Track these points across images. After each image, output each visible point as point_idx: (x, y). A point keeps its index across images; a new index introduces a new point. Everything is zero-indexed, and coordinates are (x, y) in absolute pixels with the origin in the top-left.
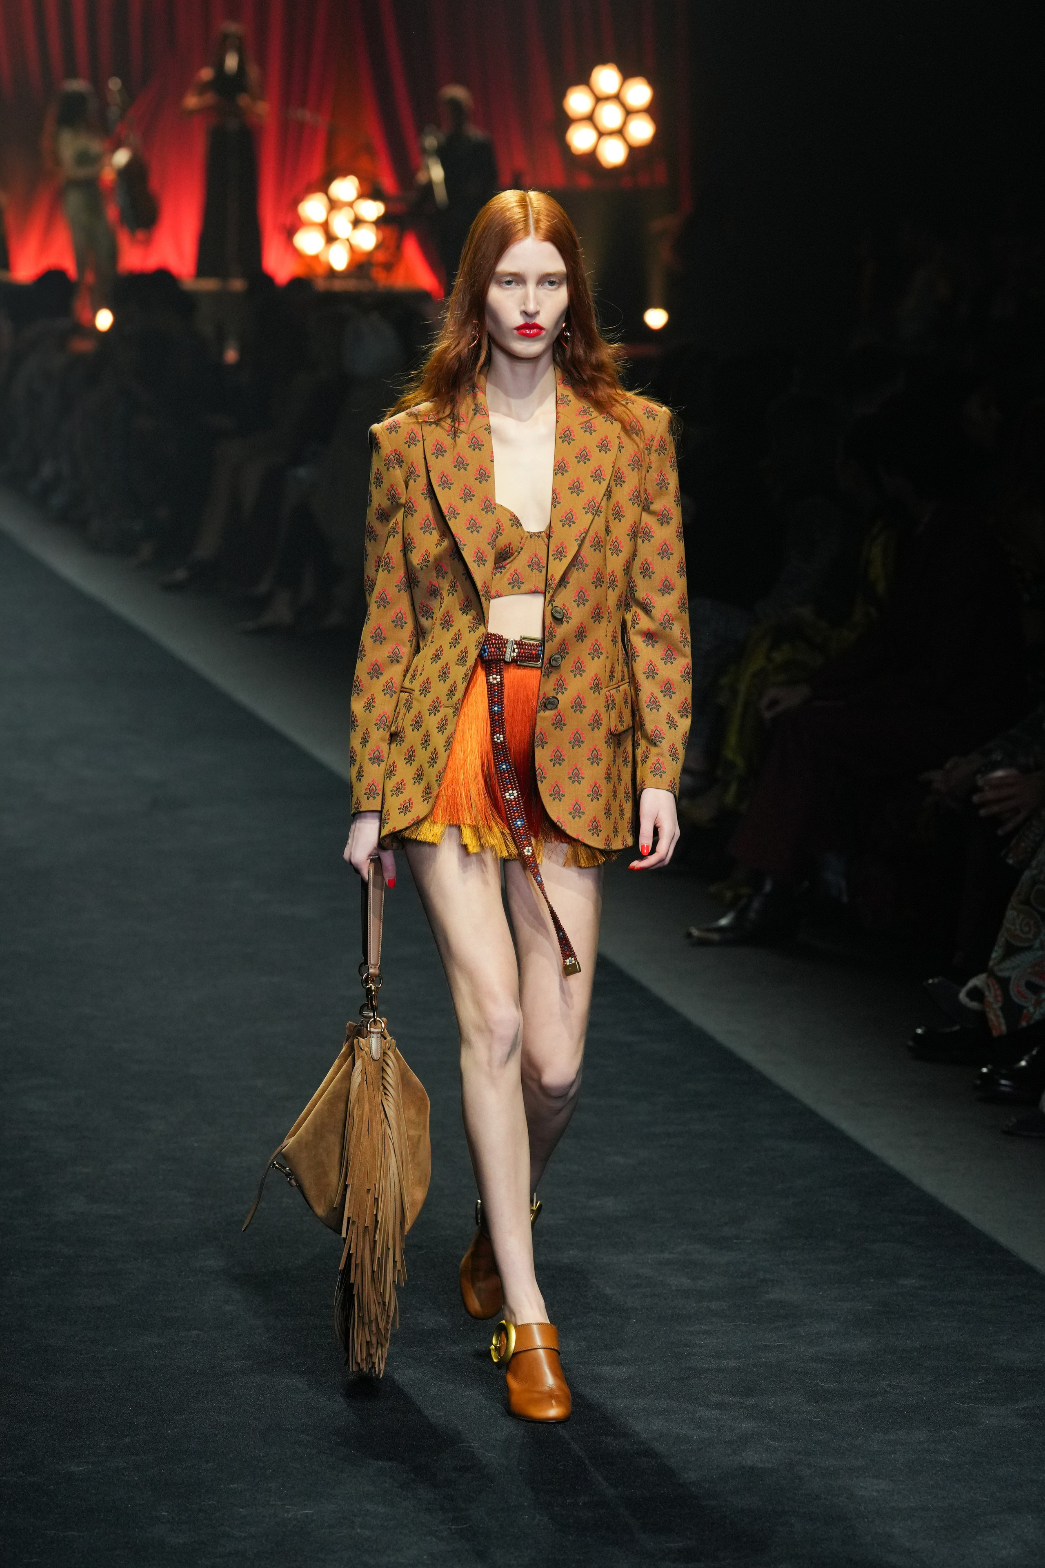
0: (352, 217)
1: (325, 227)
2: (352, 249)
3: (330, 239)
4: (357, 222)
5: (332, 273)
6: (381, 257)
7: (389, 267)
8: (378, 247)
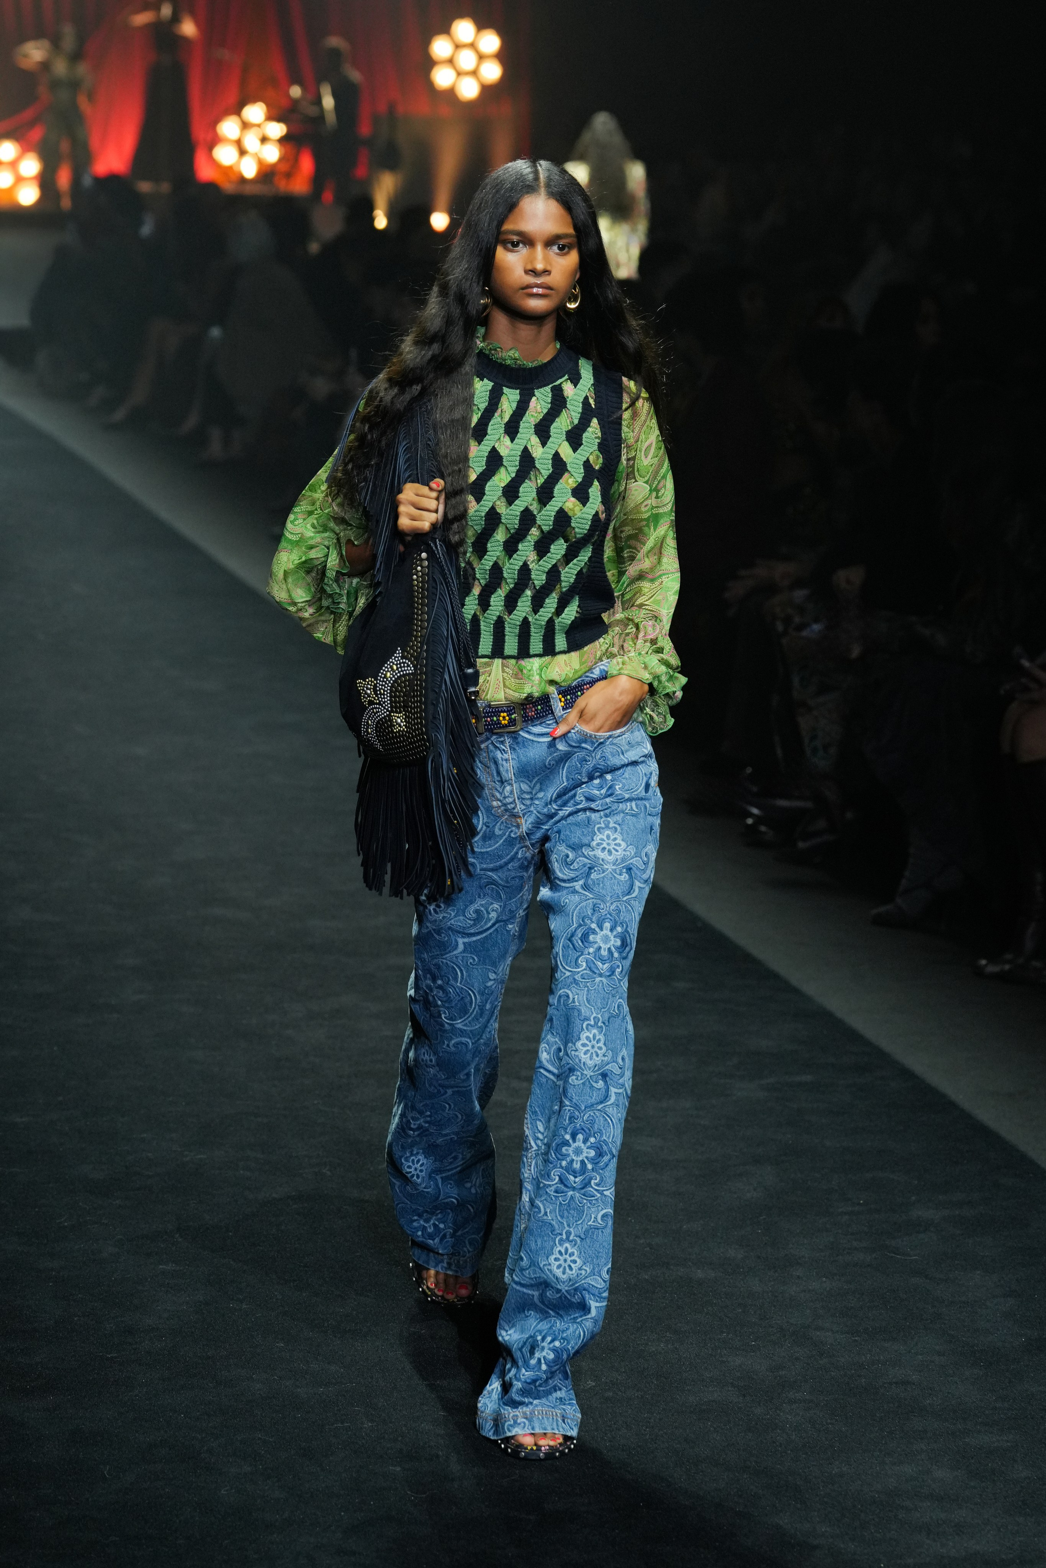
0: (261, 136)
1: (239, 143)
2: (260, 162)
3: (242, 152)
4: (264, 140)
5: (243, 180)
6: (284, 168)
7: (289, 175)
8: (281, 160)
